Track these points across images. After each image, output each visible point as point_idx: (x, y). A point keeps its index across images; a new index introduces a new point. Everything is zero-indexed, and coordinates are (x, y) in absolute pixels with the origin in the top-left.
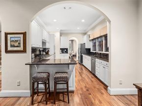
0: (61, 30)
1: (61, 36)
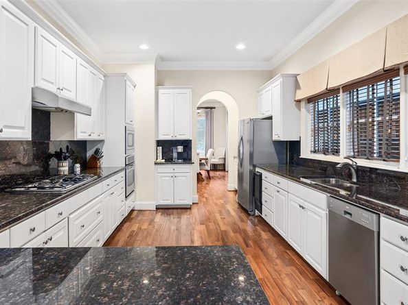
0: (161, 59)
1: (159, 83)
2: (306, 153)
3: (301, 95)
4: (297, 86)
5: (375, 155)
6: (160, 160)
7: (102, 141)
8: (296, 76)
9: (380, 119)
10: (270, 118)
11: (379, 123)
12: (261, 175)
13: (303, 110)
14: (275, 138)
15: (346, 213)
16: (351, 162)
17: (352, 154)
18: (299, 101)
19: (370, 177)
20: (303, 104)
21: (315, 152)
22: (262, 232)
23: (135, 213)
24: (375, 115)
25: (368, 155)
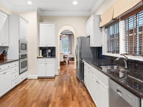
2: (105, 53)
3: (102, 24)
4: (100, 20)
5: (138, 53)
6: (41, 56)
7: (8, 47)
8: (100, 16)
9: (140, 33)
10: (89, 37)
11: (140, 35)
12: (83, 63)
13: (103, 32)
14: (91, 46)
15: (118, 91)
16: (124, 57)
17: (125, 53)
18: (101, 28)
19: (135, 65)
20: (103, 29)
21: (108, 52)
22: (83, 92)
23: (27, 80)
24: (138, 31)
25: (134, 53)
